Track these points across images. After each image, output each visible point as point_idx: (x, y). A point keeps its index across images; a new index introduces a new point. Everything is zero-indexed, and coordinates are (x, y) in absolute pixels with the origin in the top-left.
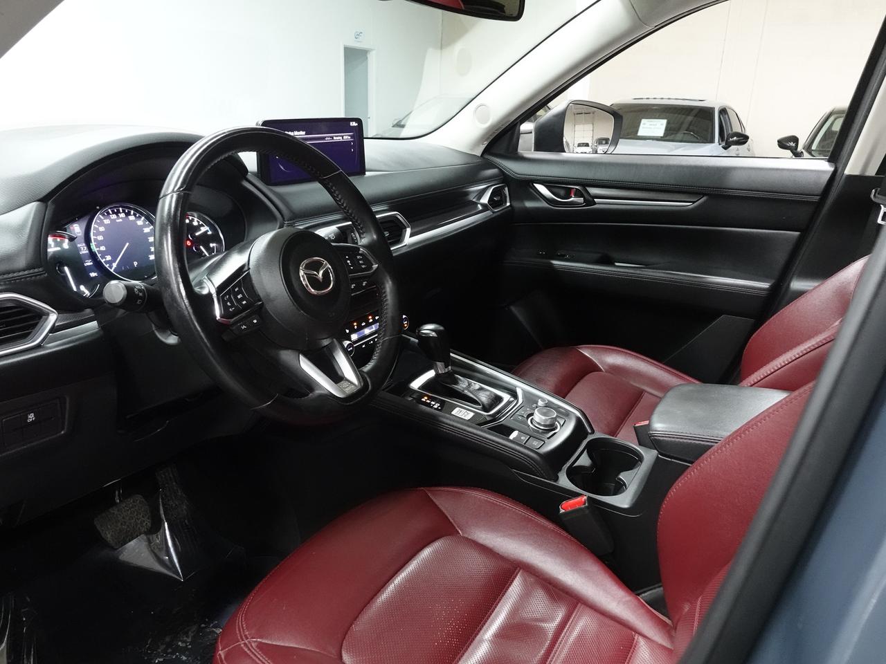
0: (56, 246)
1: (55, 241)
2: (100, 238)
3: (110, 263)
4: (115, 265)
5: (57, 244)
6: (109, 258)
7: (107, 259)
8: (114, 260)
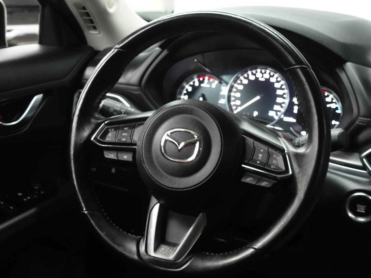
0: (207, 84)
1: (209, 80)
2: (241, 87)
4: (240, 109)
5: (209, 83)
6: (238, 103)
7: (236, 104)
8: (240, 106)
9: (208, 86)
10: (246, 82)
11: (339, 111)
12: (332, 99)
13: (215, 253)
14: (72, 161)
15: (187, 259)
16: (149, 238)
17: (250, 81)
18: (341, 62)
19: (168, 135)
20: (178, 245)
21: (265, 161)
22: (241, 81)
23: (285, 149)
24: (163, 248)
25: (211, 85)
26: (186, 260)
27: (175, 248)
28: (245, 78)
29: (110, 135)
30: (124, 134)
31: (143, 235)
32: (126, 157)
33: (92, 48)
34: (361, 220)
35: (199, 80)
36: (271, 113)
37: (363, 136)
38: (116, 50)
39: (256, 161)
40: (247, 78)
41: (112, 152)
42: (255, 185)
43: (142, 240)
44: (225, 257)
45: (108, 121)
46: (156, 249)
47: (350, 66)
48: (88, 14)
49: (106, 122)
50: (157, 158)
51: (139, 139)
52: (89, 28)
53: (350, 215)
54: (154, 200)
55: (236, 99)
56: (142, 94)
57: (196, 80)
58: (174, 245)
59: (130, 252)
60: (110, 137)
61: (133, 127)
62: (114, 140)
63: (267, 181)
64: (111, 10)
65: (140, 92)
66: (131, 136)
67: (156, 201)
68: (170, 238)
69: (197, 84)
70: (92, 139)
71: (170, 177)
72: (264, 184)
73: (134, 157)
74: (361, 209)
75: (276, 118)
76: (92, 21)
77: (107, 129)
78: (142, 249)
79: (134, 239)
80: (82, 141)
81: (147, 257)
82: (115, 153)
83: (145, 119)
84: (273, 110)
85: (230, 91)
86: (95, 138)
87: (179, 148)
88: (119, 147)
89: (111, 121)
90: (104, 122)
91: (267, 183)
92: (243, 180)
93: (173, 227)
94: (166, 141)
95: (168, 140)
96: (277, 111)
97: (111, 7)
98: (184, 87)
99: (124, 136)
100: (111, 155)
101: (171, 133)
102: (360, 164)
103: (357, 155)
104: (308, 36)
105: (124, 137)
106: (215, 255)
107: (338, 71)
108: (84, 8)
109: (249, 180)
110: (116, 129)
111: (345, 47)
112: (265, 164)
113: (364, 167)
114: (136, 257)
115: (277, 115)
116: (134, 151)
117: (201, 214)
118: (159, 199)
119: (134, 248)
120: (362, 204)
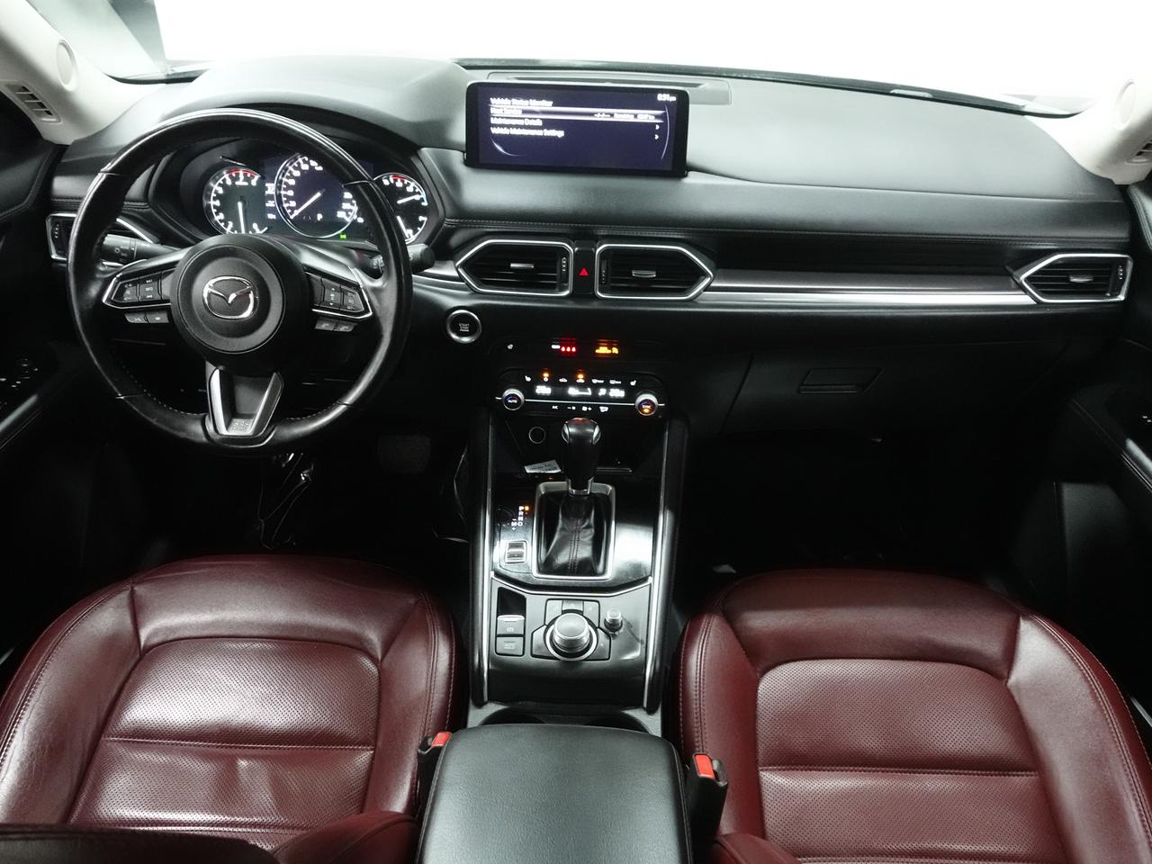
0: (244, 181)
1: (245, 175)
2: (292, 182)
3: (293, 209)
4: (297, 213)
5: (247, 179)
6: (293, 204)
7: (291, 205)
8: (297, 207)
9: (246, 184)
10: (297, 174)
11: (425, 204)
12: (415, 188)
13: (301, 417)
14: (83, 335)
15: (270, 430)
16: (215, 414)
17: (302, 171)
18: (414, 149)
19: (210, 287)
20: (255, 415)
21: (339, 302)
22: (290, 172)
23: (360, 283)
24: (237, 422)
25: (250, 183)
26: (268, 432)
27: (252, 420)
28: (295, 168)
29: (128, 292)
30: (148, 289)
31: (207, 411)
32: (159, 318)
33: (50, 144)
34: (466, 340)
35: (231, 177)
36: (341, 214)
37: (455, 240)
38: (105, 175)
39: (329, 303)
40: (298, 168)
41: (137, 315)
42: (333, 331)
43: (207, 418)
44: (314, 419)
45: (121, 274)
46: (228, 426)
47: (426, 152)
48: (33, 97)
49: (118, 276)
50: (203, 317)
51: (171, 292)
52: (39, 114)
53: (454, 336)
54: (210, 367)
55: (289, 198)
56: (153, 211)
57: (226, 176)
58: (250, 416)
59: (196, 435)
60: (129, 295)
61: (158, 278)
62: (135, 299)
63: (346, 325)
64: (68, 87)
65: (149, 210)
66: (159, 290)
67: (214, 368)
68: (242, 409)
69: (229, 182)
70: (104, 300)
71: (225, 339)
72: (343, 329)
73: (170, 317)
74: (465, 328)
75: (349, 220)
76: (42, 105)
77: (122, 286)
78: (210, 428)
79: (196, 419)
80: (91, 307)
81: (218, 437)
82: (142, 316)
83: (173, 264)
84: (342, 210)
85: (279, 188)
86: (108, 300)
87: (229, 302)
88: (146, 307)
89: (125, 273)
90: (114, 276)
91: (347, 327)
92: (317, 327)
93: (243, 394)
94: (210, 294)
95: (212, 293)
96: (347, 211)
97: (66, 83)
98: (211, 189)
99: (148, 291)
100: (137, 319)
101: (214, 284)
102: (455, 274)
103: (451, 263)
104: (367, 119)
105: (150, 292)
106: (302, 419)
107: (412, 159)
108: (25, 89)
109: (324, 326)
110: (134, 283)
111: (417, 127)
112: (340, 306)
113: (460, 279)
114: (204, 439)
115: (348, 216)
116: (168, 310)
117: (275, 374)
118: (216, 364)
119: (199, 429)
120: (465, 323)
